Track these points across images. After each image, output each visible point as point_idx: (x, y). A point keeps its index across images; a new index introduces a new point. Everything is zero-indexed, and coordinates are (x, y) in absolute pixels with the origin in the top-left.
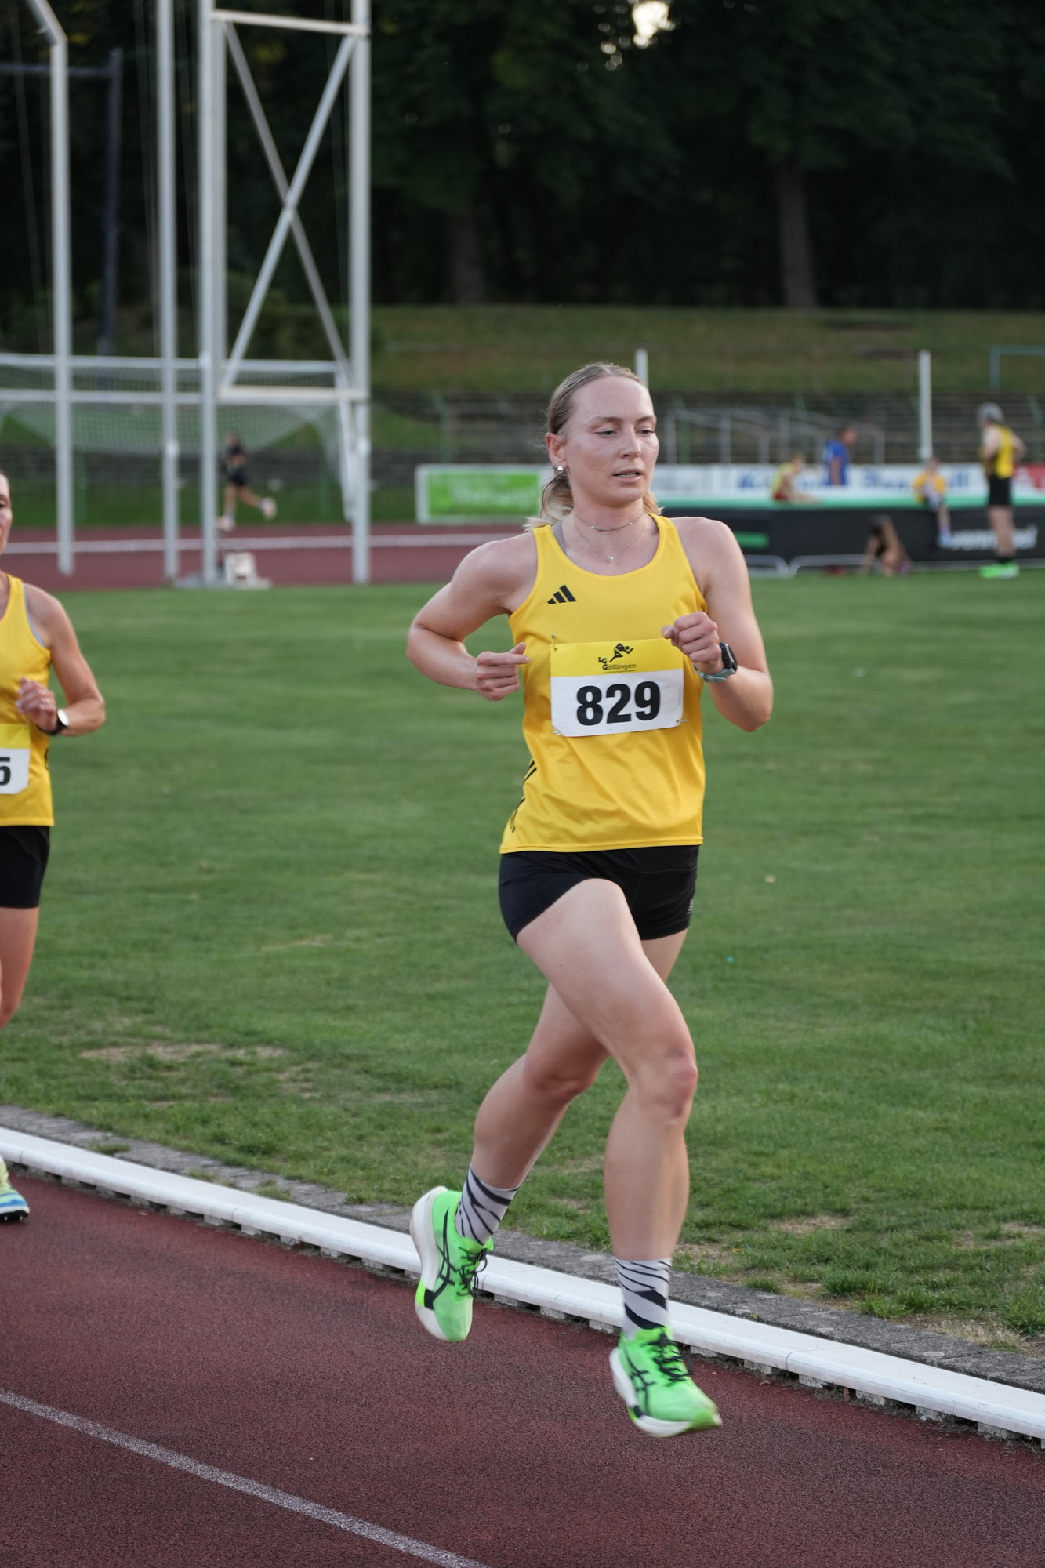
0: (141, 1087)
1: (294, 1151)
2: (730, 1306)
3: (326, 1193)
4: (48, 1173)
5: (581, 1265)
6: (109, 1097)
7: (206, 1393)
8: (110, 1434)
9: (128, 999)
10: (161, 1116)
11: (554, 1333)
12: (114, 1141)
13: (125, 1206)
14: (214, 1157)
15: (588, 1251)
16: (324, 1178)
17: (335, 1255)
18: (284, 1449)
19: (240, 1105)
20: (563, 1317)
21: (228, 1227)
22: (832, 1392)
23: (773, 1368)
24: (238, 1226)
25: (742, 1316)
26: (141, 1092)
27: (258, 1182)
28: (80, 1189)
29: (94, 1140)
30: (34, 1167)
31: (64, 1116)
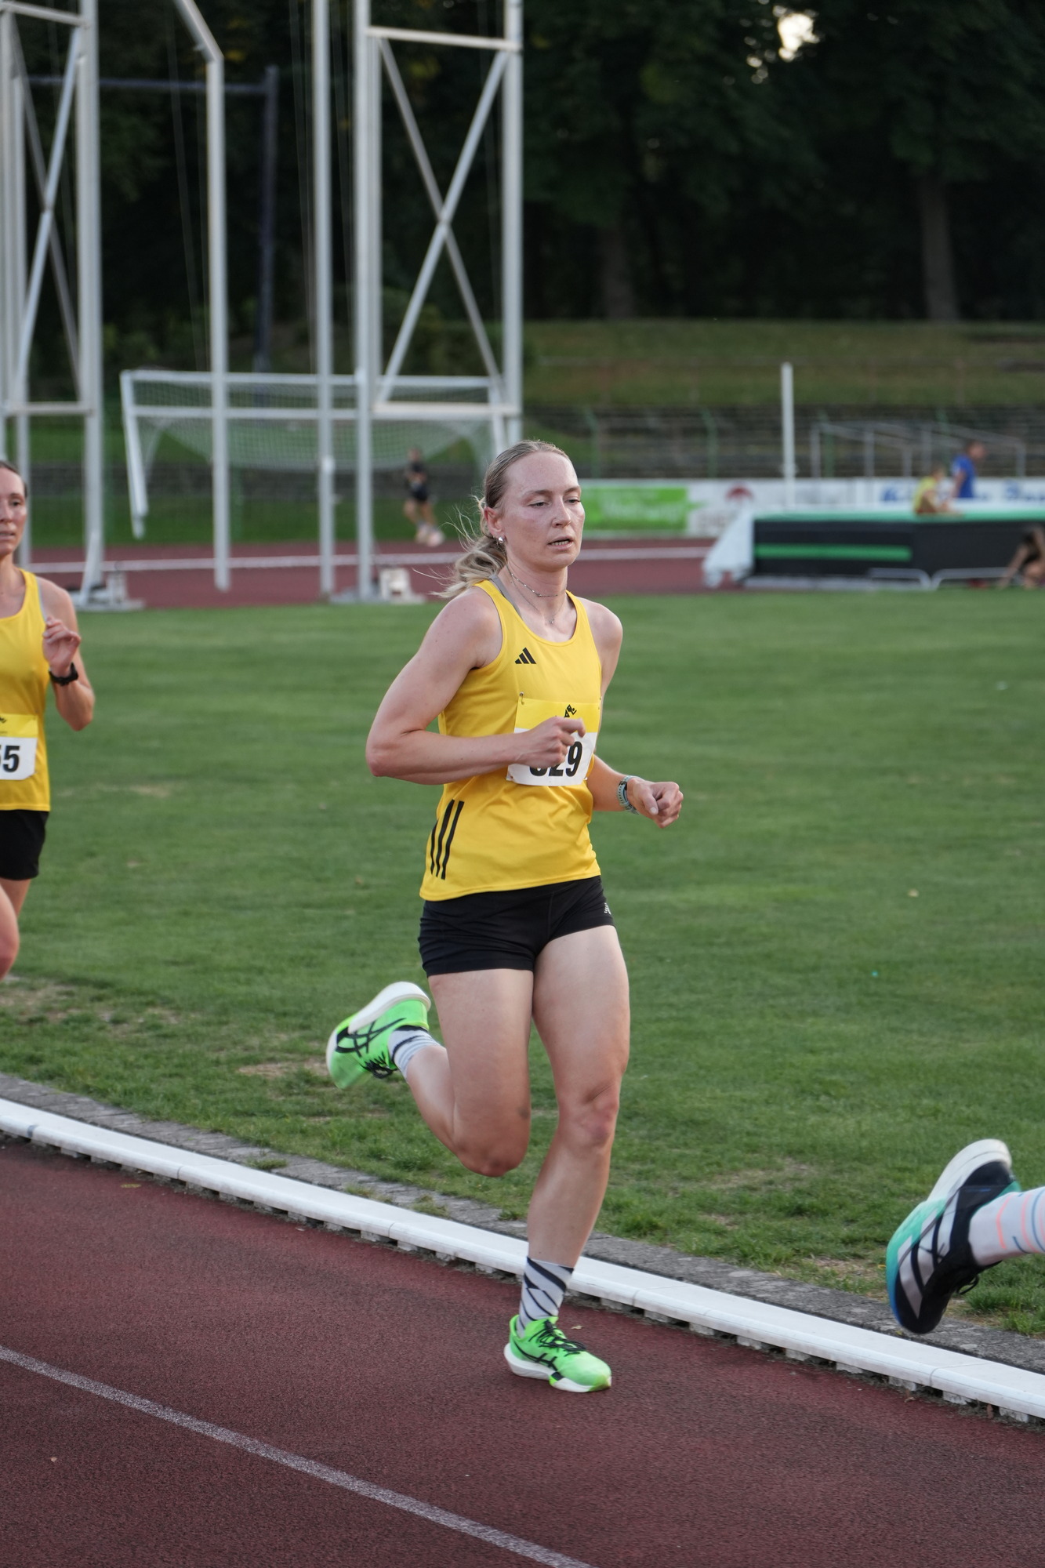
0: (298, 1103)
1: (449, 1167)
2: (875, 1323)
3: (481, 1209)
4: (205, 1189)
5: (729, 1281)
6: (267, 1113)
7: (363, 1410)
8: (268, 1450)
9: (285, 1014)
10: (318, 1132)
11: (703, 1349)
12: (272, 1157)
13: (282, 1222)
14: (371, 1173)
15: (736, 1267)
16: (479, 1194)
17: (489, 1271)
18: (440, 1466)
19: (396, 1120)
20: (712, 1333)
21: (384, 1243)
22: (976, 1409)
23: (918, 1385)
24: (394, 1242)
25: (886, 1332)
26: (298, 1108)
27: (413, 1198)
28: (237, 1205)
29: (251, 1155)
30: (191, 1183)
31: (221, 1131)
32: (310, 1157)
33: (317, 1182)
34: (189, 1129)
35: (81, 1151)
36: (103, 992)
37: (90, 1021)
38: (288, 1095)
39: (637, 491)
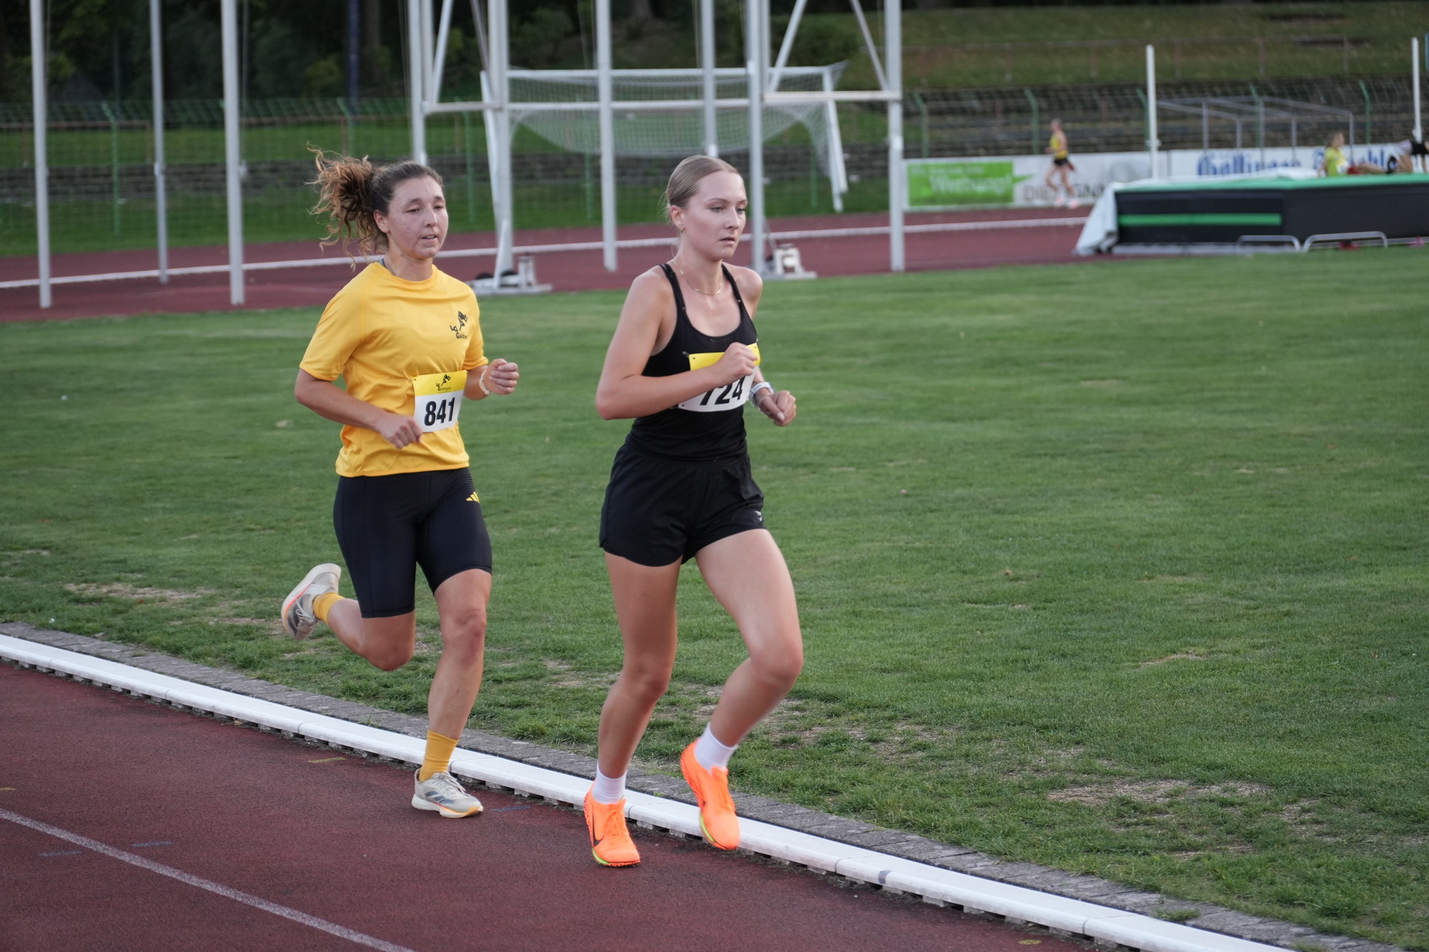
30: (1101, 939)
31: (1093, 873)
32: (1216, 904)
34: (1054, 870)
35: (950, 901)
36: (836, 706)
37: (845, 740)
38: (1128, 825)
39: (964, 166)
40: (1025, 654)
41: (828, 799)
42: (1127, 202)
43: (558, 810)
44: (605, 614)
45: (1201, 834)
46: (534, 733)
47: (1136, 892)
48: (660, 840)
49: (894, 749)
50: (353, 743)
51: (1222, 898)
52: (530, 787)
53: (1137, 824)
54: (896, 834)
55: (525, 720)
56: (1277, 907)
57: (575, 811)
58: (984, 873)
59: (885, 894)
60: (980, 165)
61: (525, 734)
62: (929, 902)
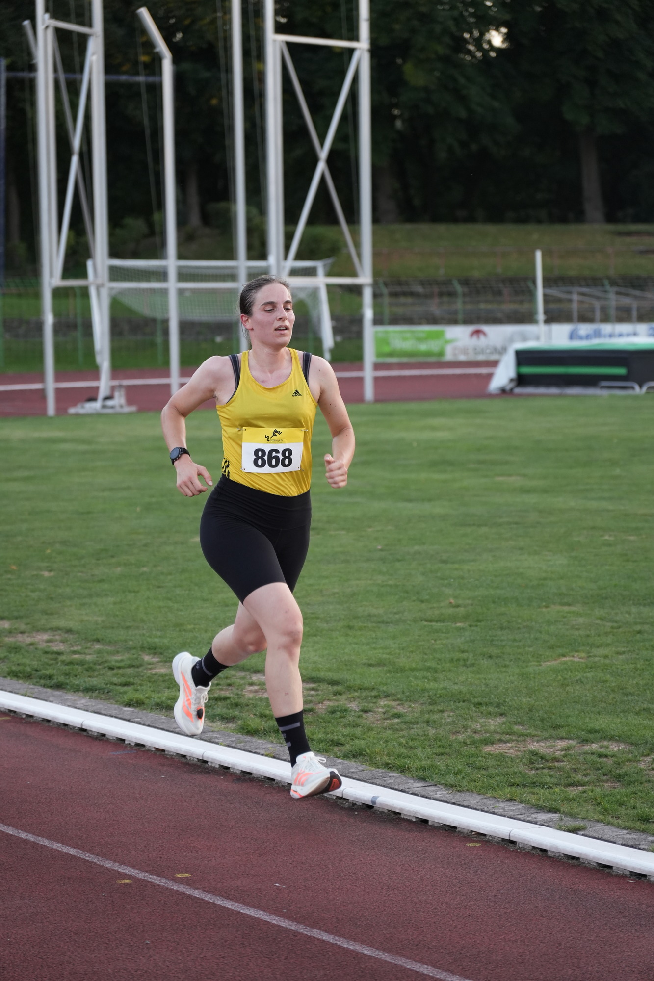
0: (550, 776)
4: (534, 847)
6: (534, 784)
10: (584, 799)
13: (610, 874)
26: (553, 780)
28: (565, 860)
29: (554, 820)
30: (521, 843)
31: (514, 800)
32: (598, 821)
33: (620, 842)
34: (489, 797)
35: (419, 817)
36: (339, 688)
37: (346, 710)
38: (537, 769)
39: (413, 332)
40: (465, 655)
41: (336, 749)
42: (523, 358)
43: (155, 754)
44: (181, 625)
45: (586, 775)
46: (137, 702)
47: (544, 812)
48: (224, 774)
49: (378, 717)
50: (16, 708)
51: (601, 817)
52: (136, 738)
53: (543, 768)
54: (382, 772)
55: (131, 694)
56: (638, 823)
57: (167, 755)
58: (442, 799)
59: (375, 812)
60: (423, 332)
61: (131, 703)
62: (405, 817)
